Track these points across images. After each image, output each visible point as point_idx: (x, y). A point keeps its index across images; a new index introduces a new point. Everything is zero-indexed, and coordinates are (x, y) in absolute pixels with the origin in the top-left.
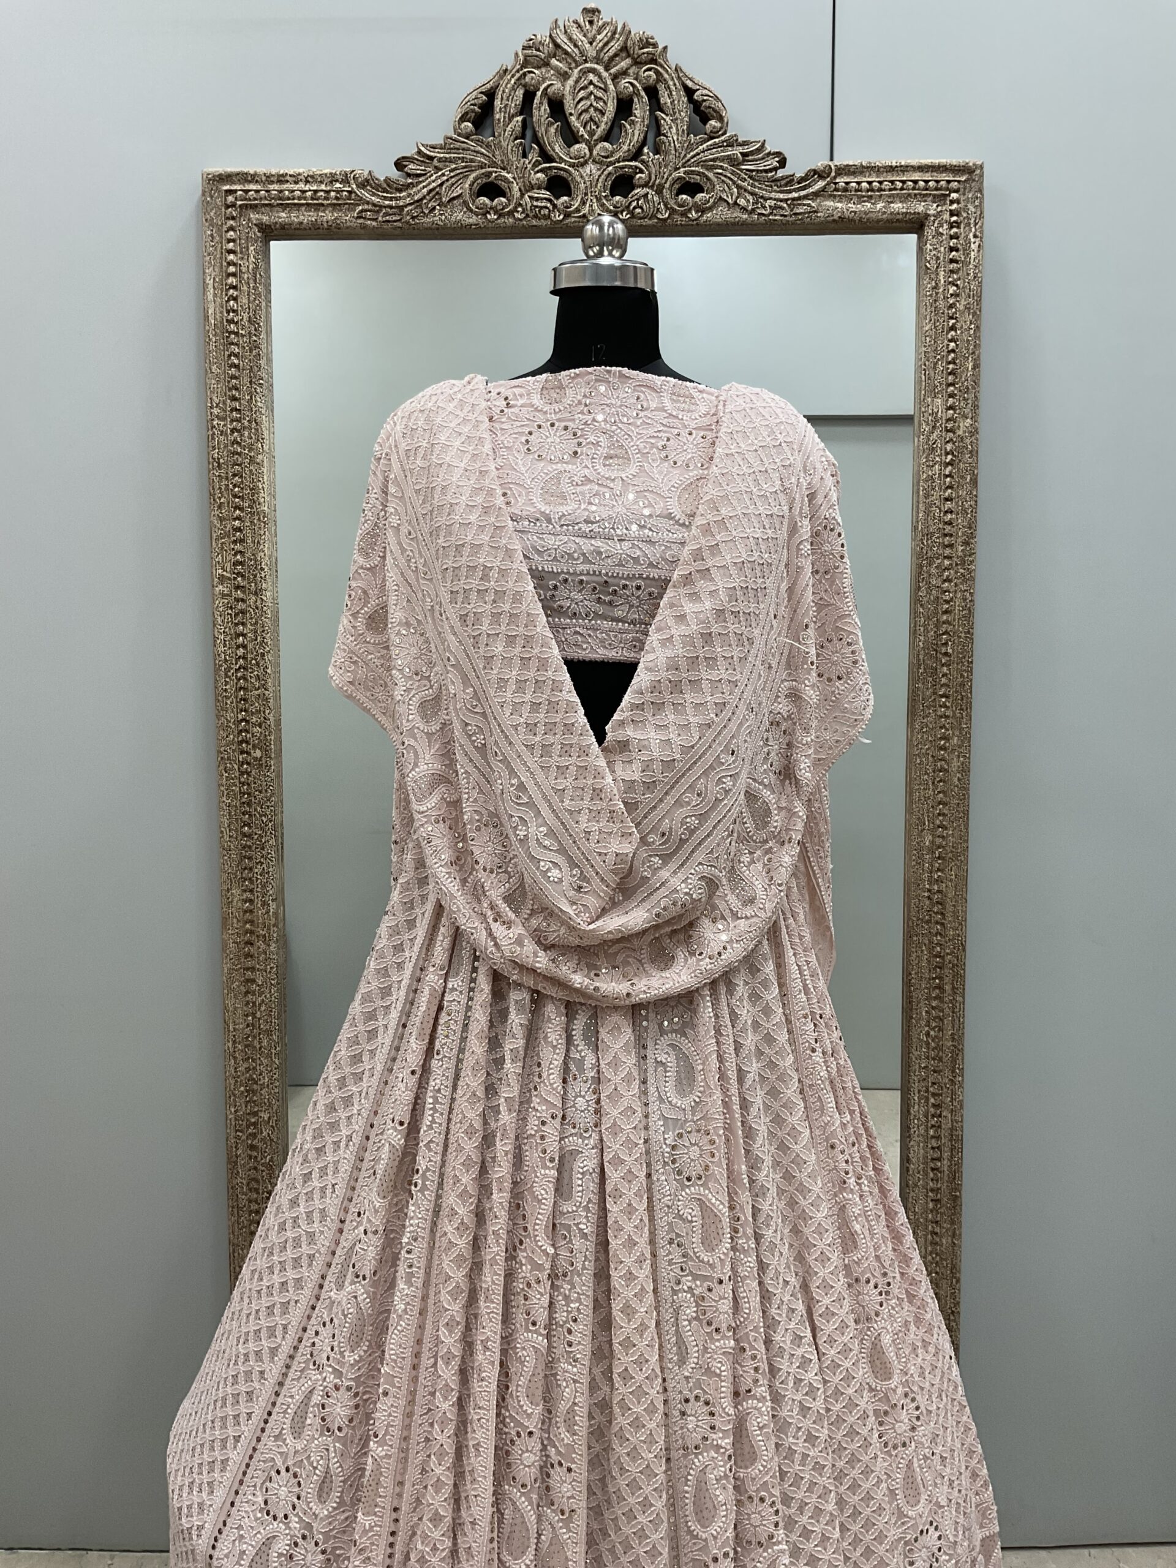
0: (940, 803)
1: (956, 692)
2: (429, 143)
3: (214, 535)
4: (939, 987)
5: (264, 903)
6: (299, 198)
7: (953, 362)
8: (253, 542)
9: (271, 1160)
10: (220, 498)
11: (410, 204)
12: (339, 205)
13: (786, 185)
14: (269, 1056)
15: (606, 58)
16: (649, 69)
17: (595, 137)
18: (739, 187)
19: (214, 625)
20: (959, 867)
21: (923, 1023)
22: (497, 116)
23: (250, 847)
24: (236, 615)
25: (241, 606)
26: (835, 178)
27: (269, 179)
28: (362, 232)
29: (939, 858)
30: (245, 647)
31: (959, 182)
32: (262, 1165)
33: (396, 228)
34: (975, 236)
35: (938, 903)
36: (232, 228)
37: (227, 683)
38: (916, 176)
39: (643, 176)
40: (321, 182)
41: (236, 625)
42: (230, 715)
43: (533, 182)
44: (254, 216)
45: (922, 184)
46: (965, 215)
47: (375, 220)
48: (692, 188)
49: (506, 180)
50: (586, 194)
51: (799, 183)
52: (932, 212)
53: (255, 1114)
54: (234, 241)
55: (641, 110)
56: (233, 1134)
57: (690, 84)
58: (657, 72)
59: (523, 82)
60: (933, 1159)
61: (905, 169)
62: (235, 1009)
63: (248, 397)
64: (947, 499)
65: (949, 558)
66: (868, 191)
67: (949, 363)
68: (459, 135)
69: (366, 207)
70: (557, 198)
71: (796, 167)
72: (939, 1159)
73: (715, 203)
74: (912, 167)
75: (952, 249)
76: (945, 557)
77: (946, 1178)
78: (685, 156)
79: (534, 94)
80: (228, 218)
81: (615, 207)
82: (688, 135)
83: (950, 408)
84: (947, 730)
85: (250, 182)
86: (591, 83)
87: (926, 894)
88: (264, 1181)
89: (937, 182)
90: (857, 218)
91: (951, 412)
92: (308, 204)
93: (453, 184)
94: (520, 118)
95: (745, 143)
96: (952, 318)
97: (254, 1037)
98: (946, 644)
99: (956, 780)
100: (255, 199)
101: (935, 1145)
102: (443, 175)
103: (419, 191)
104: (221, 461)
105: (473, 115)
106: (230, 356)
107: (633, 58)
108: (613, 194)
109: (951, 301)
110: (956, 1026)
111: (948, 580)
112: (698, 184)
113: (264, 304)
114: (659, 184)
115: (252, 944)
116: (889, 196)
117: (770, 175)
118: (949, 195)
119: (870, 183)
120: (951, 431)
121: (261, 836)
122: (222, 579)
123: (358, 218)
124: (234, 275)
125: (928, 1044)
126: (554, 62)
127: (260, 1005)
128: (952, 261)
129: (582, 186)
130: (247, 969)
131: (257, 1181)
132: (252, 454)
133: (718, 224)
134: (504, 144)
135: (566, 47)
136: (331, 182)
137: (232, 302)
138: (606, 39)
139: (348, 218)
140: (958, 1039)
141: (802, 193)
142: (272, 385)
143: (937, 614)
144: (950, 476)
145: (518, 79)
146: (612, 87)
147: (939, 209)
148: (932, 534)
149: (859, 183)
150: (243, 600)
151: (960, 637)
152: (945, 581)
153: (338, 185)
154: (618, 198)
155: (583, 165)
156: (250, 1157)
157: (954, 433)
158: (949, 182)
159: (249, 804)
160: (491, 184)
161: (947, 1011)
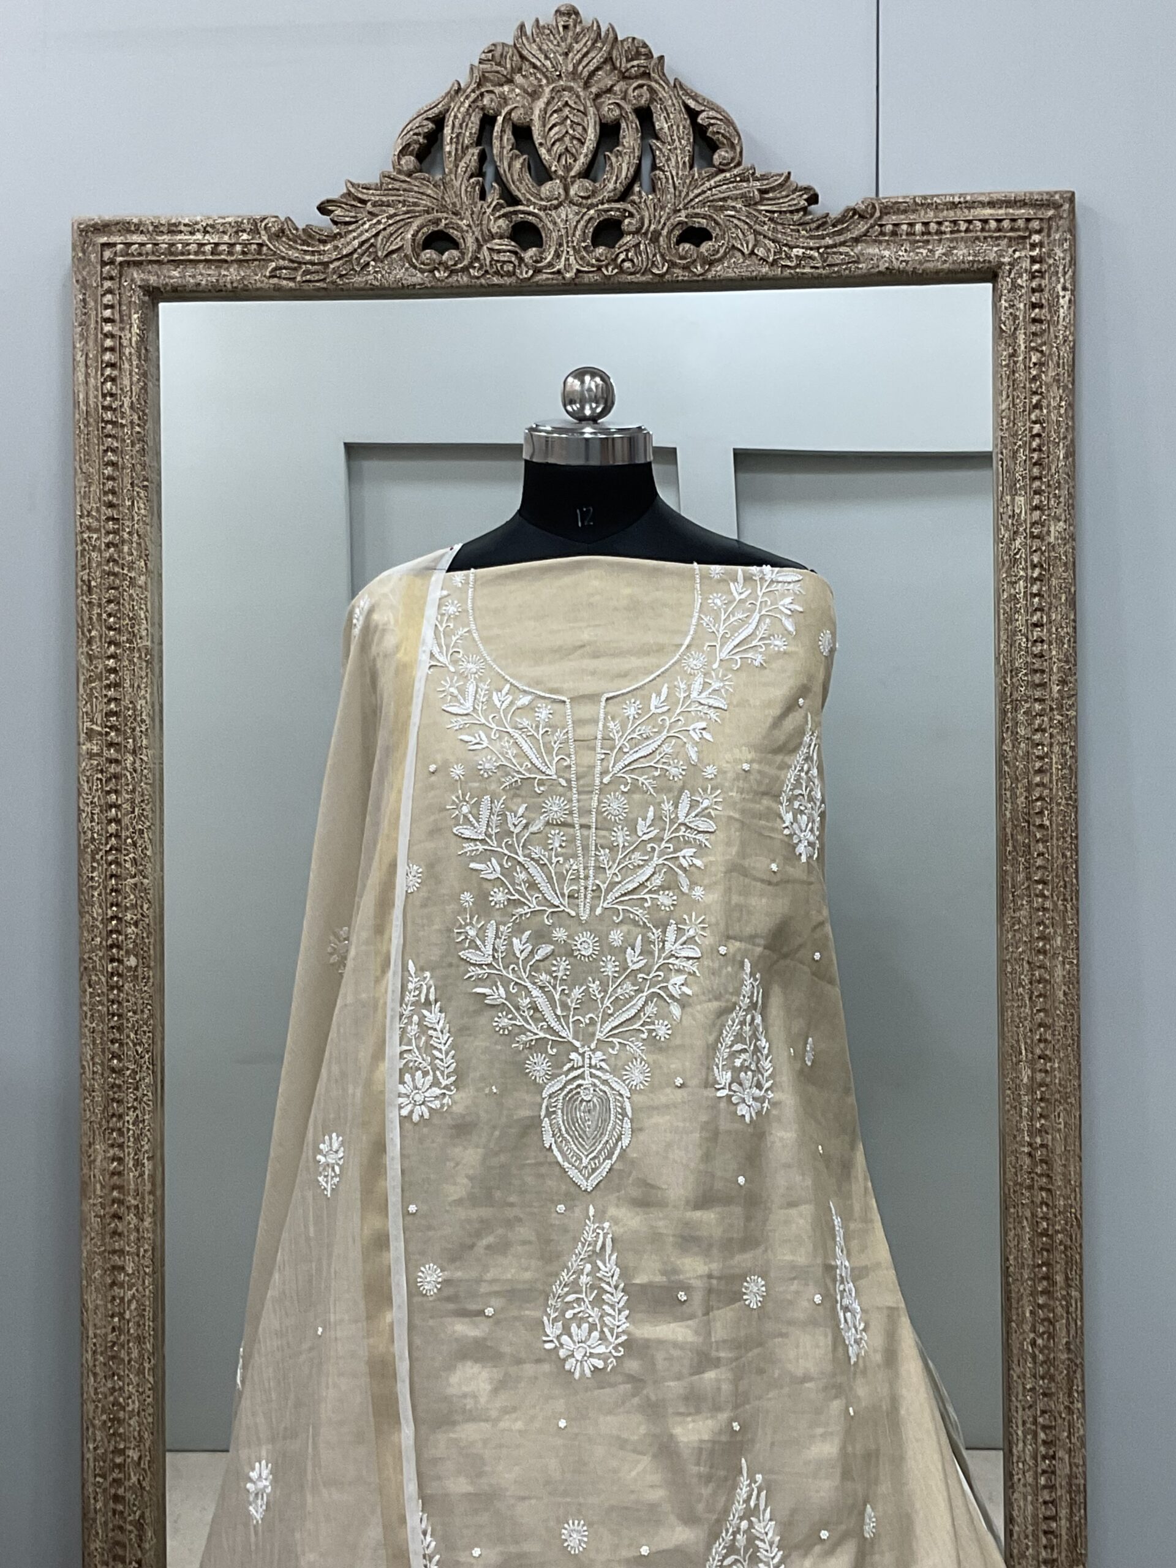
0: (1040, 1025)
1: (1057, 876)
2: (362, 182)
3: (82, 679)
4: (1046, 1277)
5: (138, 1163)
6: (196, 253)
7: (1039, 449)
8: (132, 686)
9: (142, 1516)
10: (90, 631)
11: (339, 259)
12: (247, 261)
13: (817, 228)
14: (140, 1372)
15: (585, 73)
16: (641, 86)
17: (573, 173)
18: (756, 233)
19: (79, 794)
20: (1068, 1113)
21: (1027, 1327)
22: (447, 148)
23: (119, 1086)
24: (108, 780)
25: (113, 769)
26: (880, 218)
27: (157, 229)
28: (277, 294)
29: (1042, 1100)
30: (117, 821)
31: (1041, 219)
32: (131, 1523)
33: (319, 289)
34: (1064, 289)
35: (1042, 1161)
36: (110, 291)
37: (93, 869)
38: (987, 212)
39: (634, 221)
40: (224, 232)
41: (108, 793)
42: (96, 911)
43: (494, 231)
44: (137, 275)
45: (993, 224)
46: (1051, 261)
47: (293, 279)
48: (695, 235)
49: (458, 228)
50: (561, 245)
51: (834, 226)
52: (1006, 260)
53: (122, 1452)
54: (112, 307)
55: (630, 137)
56: (91, 1479)
57: (692, 104)
58: (651, 90)
59: (479, 104)
60: (1046, 1518)
61: (971, 205)
62: (97, 1307)
63: (128, 503)
64: (1035, 625)
65: (1041, 700)
66: (923, 234)
67: (1035, 450)
68: (400, 172)
69: (281, 263)
70: (525, 249)
71: (832, 204)
72: (1054, 1518)
73: (725, 253)
74: (980, 202)
75: (1034, 306)
76: (1036, 700)
77: (1064, 1545)
78: (687, 194)
79: (493, 120)
80: (105, 279)
81: (598, 260)
82: (691, 167)
83: (1037, 508)
84: (1046, 927)
85: (133, 232)
86: (566, 104)
87: (1026, 1149)
88: (132, 1546)
89: (1013, 220)
90: (910, 268)
91: (1038, 512)
92: (206, 261)
93: (392, 234)
94: (476, 151)
95: (763, 178)
96: (1035, 393)
97: (123, 1346)
98: (1041, 813)
99: (1061, 994)
100: (140, 254)
101: (1047, 1498)
102: (379, 222)
103: (348, 244)
104: (93, 583)
105: (417, 146)
106: (106, 451)
107: (620, 71)
108: (596, 243)
109: (1034, 373)
110: (1072, 1332)
111: (1044, 731)
112: (705, 230)
113: (150, 384)
114: (655, 231)
115: (120, 1218)
116: (951, 240)
117: (796, 217)
118: (1029, 237)
119: (926, 224)
120: (1038, 537)
121: (135, 1072)
122: (90, 734)
123: (270, 277)
124: (112, 349)
125: (1034, 1357)
126: (518, 78)
127: (130, 1302)
128: (1035, 321)
129: (555, 235)
130: (114, 1252)
131: (124, 1546)
132: (133, 575)
133: (731, 280)
134: (457, 184)
135: (534, 60)
136: (237, 232)
137: (109, 384)
138: (585, 50)
139: (258, 278)
140: (1076, 1349)
141: (842, 238)
142: (159, 485)
143: (1027, 773)
144: (1039, 595)
145: (473, 102)
146: (591, 110)
147: (1017, 254)
148: (1018, 670)
149: (911, 225)
150: (117, 761)
151: (1059, 804)
152: (1037, 730)
153: (245, 236)
154: (601, 250)
155: (556, 207)
156: (114, 1512)
157: (1043, 540)
158: (1028, 220)
159: (120, 1029)
160: (440, 232)
161: (1059, 1310)
